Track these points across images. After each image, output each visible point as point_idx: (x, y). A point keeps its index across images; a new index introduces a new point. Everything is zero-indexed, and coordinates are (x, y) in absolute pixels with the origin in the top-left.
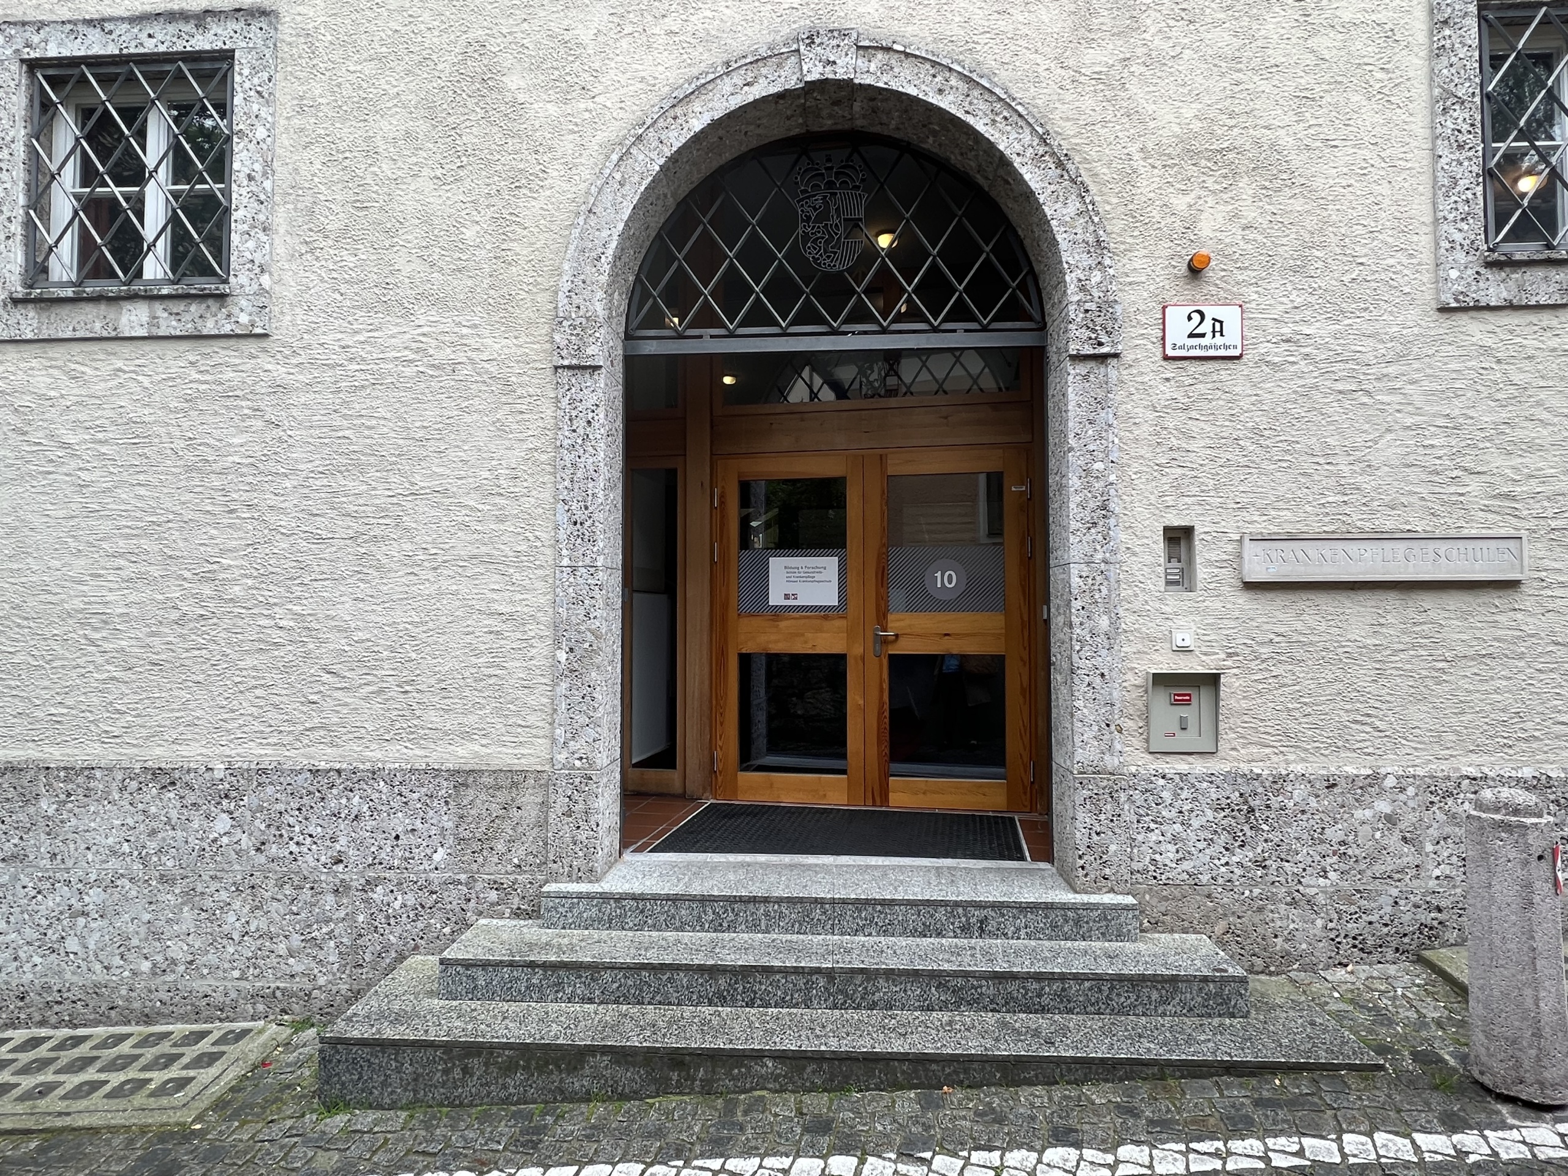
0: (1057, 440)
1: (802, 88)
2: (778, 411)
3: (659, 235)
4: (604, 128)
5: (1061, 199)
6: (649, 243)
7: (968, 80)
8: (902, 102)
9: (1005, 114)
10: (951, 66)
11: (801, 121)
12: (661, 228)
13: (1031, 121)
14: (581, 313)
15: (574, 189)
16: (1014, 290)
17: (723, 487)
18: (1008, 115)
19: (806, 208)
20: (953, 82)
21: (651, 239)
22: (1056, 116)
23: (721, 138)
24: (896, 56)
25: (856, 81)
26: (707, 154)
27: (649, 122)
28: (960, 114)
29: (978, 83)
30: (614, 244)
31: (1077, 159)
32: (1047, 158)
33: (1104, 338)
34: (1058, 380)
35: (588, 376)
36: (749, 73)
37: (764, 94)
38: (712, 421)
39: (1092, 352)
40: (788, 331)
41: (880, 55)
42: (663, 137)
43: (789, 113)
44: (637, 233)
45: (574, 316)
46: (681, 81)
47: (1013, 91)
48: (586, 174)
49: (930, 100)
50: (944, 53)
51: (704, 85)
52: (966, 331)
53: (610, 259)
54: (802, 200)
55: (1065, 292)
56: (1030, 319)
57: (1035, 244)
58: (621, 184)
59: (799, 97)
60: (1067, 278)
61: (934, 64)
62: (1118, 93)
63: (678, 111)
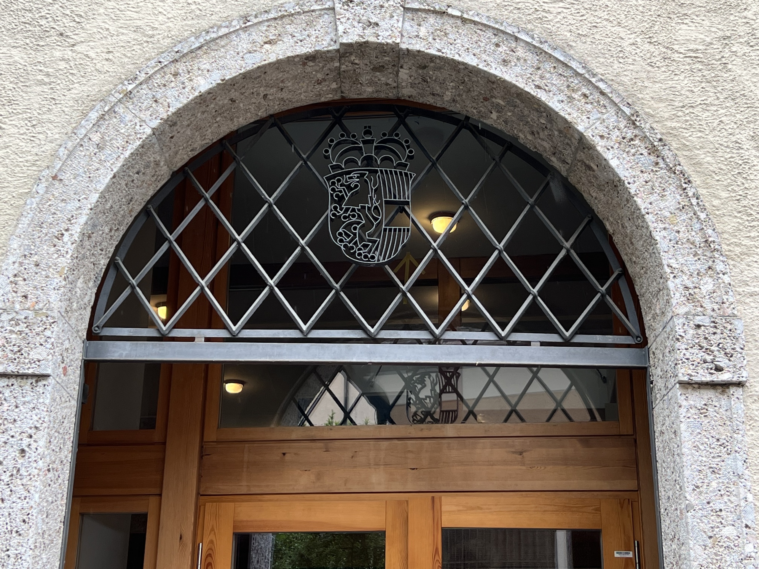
0: (670, 493)
1: (338, 51)
2: (294, 437)
3: (145, 211)
4: (84, 80)
5: (658, 190)
6: (131, 219)
7: (538, 51)
8: (459, 71)
9: (585, 90)
10: (519, 35)
11: (334, 86)
12: (149, 202)
13: (617, 100)
14: (28, 304)
15: (35, 150)
16: (603, 296)
17: (212, 542)
18: (588, 92)
19: (338, 187)
20: (521, 52)
21: (134, 214)
22: (646, 95)
23: (233, 101)
24: (451, 21)
25: (403, 46)
26: (214, 117)
27: (142, 77)
28: (530, 89)
29: (550, 56)
30: (83, 219)
31: (674, 145)
32: (637, 142)
33: (723, 362)
34: (666, 412)
35: (28, 387)
36: (272, 30)
37: (290, 54)
38: (201, 447)
39: (708, 378)
40: (310, 336)
41: (432, 19)
42: (159, 96)
43: (320, 76)
44: (116, 207)
45: (18, 307)
46: (186, 34)
47: (593, 65)
48: (55, 133)
49: (493, 71)
50: (510, 21)
51: (214, 40)
52: (543, 344)
53: (76, 237)
54: (334, 177)
55: (668, 302)
56: (627, 333)
57: (627, 240)
58: (100, 147)
59: (332, 59)
60: (671, 284)
61: (497, 32)
62: (719, 73)
63: (181, 67)
